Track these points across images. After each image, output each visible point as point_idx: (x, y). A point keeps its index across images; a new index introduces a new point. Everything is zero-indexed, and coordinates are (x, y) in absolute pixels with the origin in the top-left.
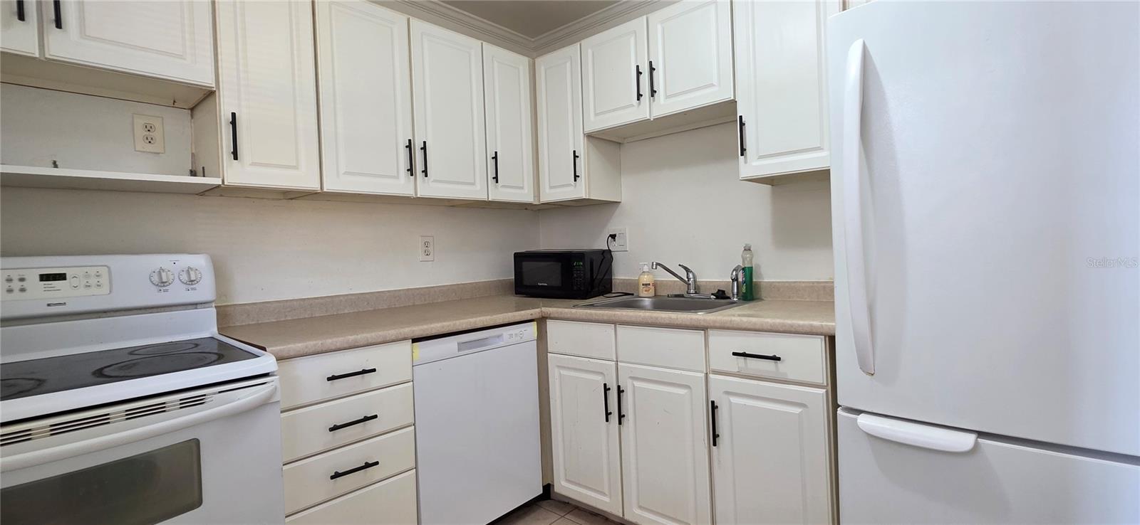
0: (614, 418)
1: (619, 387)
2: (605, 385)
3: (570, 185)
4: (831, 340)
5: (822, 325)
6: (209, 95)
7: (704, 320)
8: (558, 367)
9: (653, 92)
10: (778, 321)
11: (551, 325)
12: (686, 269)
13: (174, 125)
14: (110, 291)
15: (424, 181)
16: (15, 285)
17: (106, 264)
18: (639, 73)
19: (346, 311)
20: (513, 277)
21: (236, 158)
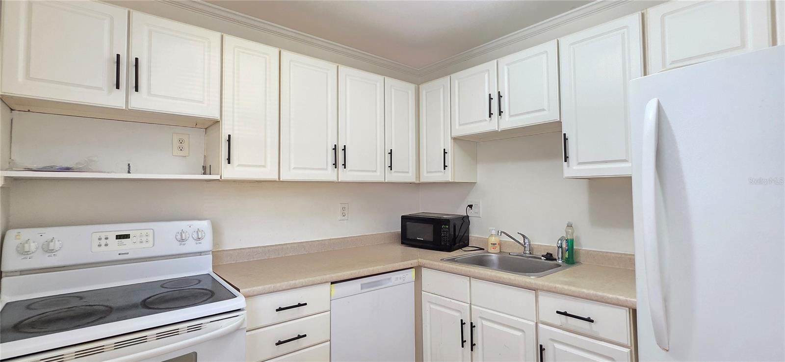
0: (468, 345)
1: (472, 323)
2: (462, 320)
3: (441, 172)
4: (634, 312)
5: (627, 300)
6: (216, 123)
7: (535, 284)
8: (429, 302)
9: (500, 112)
10: (592, 292)
11: (424, 272)
12: (524, 236)
13: (195, 139)
14: (153, 246)
15: (343, 171)
16: (103, 242)
17: (151, 228)
18: (490, 99)
19: (291, 255)
20: (400, 230)
21: (229, 163)
